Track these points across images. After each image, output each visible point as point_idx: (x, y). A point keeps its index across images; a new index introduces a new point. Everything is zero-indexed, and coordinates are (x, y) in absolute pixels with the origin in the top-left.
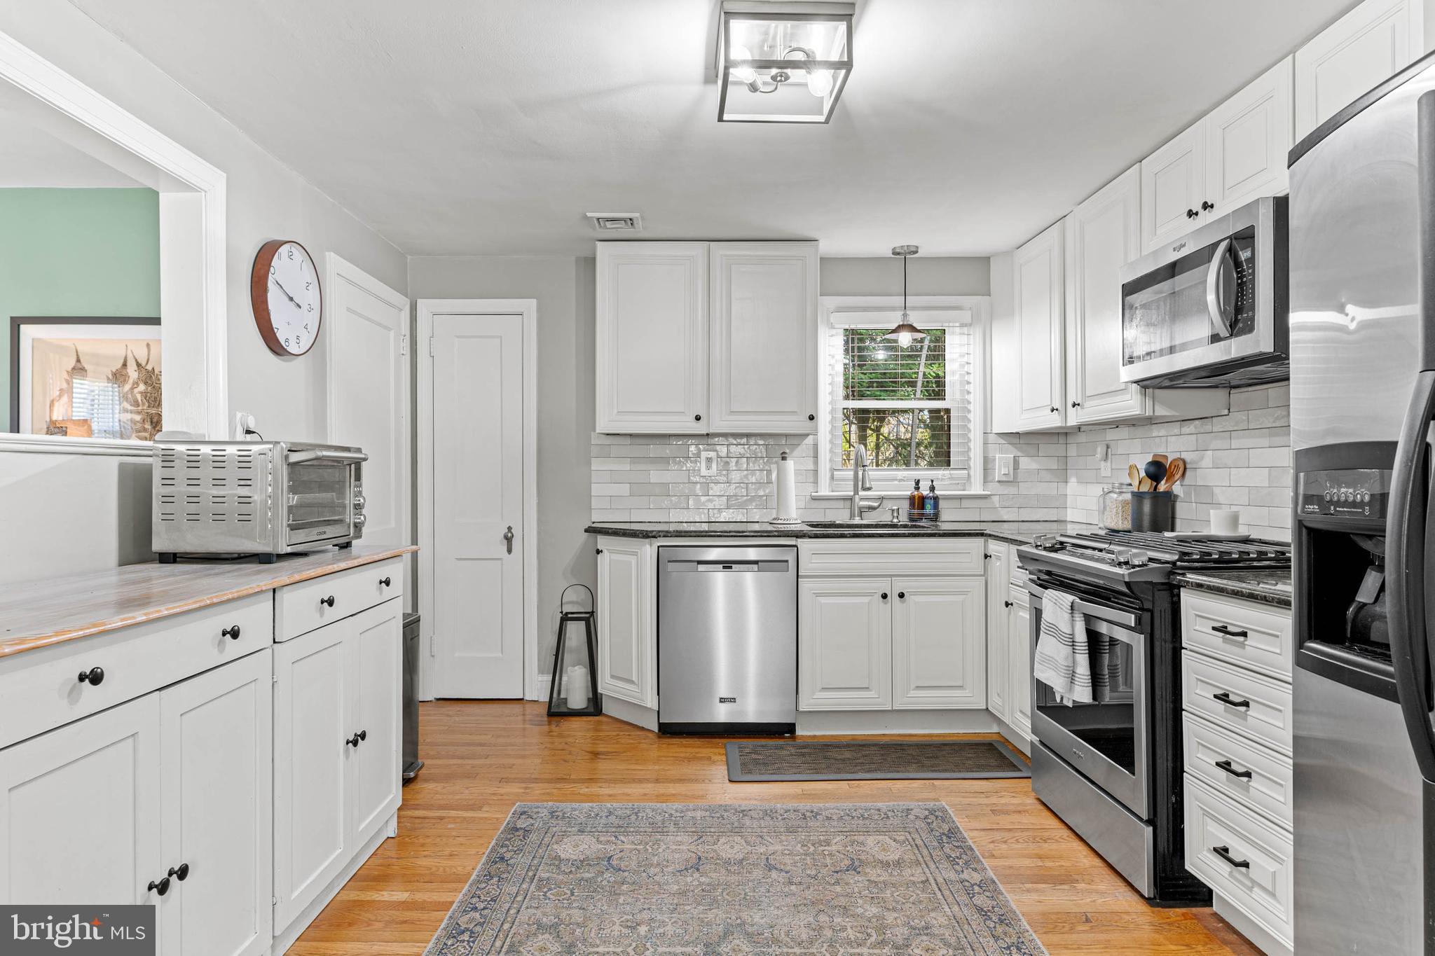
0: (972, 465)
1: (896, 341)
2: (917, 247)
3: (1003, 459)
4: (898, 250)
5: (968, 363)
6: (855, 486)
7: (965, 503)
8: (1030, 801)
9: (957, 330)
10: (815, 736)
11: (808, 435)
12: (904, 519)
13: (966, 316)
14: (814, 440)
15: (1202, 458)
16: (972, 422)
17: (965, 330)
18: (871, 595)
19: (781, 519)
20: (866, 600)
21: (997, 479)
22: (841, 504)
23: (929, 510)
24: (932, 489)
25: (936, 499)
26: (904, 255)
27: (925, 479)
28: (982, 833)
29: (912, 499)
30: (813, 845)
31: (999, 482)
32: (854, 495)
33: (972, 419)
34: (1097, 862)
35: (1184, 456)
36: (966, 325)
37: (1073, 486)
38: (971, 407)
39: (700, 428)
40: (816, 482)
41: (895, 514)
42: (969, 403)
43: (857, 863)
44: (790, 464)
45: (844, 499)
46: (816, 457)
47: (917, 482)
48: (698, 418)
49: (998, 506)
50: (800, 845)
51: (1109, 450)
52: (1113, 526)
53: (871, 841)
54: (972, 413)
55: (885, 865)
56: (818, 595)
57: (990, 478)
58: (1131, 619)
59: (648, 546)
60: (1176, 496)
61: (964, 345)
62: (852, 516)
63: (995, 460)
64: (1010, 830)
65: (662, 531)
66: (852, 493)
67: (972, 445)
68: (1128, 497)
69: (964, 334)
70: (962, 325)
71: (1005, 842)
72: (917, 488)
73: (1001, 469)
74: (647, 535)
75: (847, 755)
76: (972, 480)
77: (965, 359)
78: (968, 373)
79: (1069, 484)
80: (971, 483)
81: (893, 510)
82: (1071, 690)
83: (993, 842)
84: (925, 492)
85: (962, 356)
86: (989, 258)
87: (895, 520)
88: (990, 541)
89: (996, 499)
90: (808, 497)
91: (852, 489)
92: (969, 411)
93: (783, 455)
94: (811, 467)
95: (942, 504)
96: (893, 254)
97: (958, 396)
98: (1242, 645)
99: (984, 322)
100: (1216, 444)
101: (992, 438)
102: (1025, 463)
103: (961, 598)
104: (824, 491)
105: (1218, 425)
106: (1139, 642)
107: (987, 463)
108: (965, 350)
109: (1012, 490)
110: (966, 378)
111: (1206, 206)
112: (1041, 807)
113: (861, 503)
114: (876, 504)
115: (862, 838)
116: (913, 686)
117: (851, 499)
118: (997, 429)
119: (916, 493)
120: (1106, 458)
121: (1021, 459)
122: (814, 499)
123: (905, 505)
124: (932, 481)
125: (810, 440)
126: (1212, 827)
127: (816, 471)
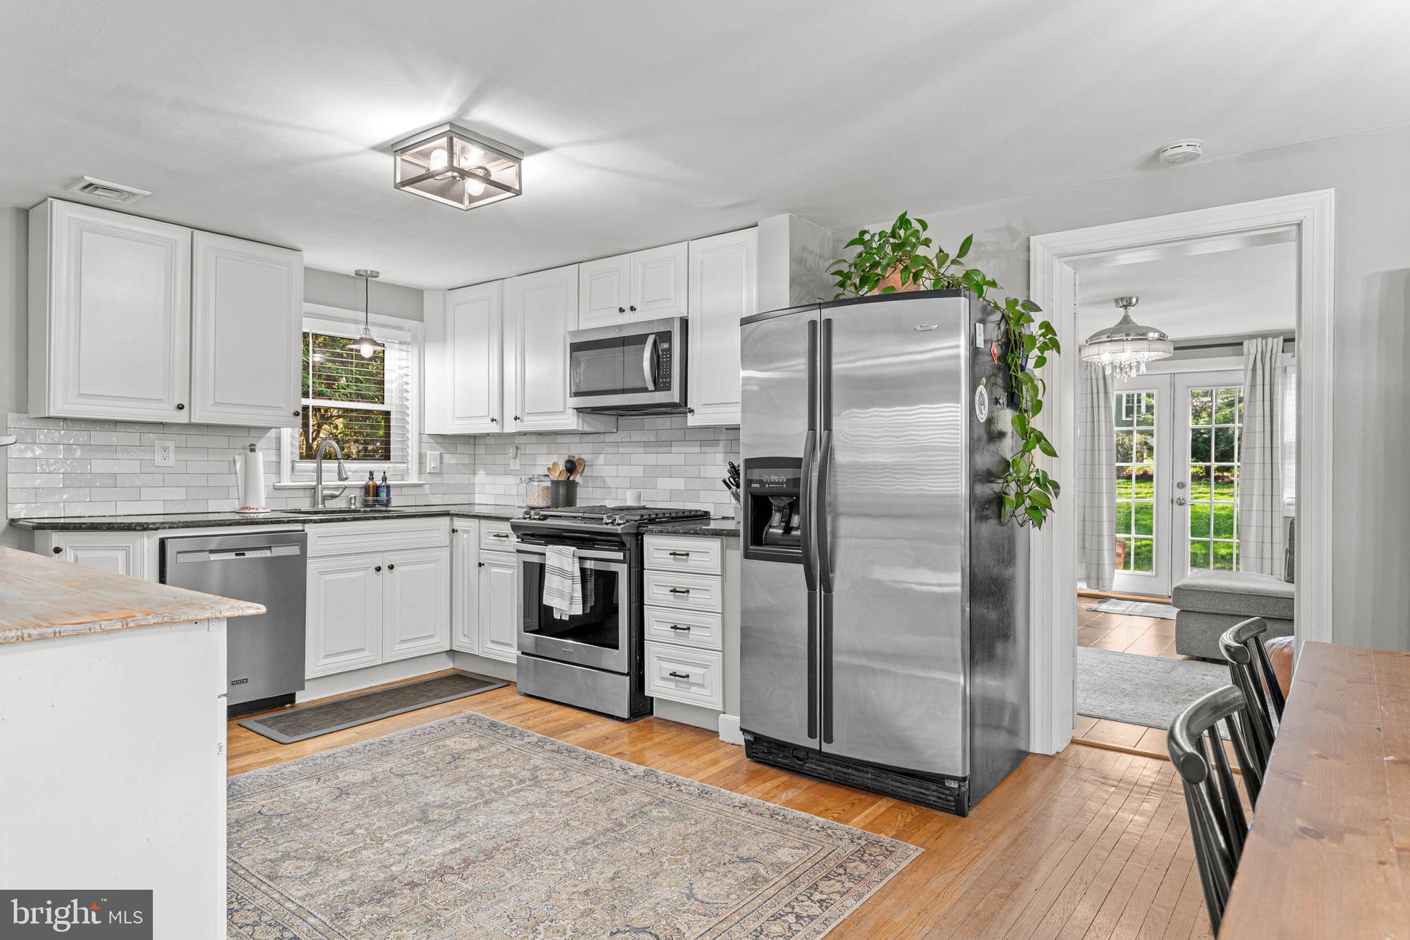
0: (410, 459)
1: (359, 351)
2: (378, 273)
3: (432, 455)
4: (361, 273)
5: (407, 375)
6: (318, 477)
7: (405, 491)
8: (519, 698)
9: (397, 346)
10: (313, 701)
11: (271, 428)
12: (357, 505)
13: (407, 336)
14: (276, 432)
15: (597, 459)
16: (410, 424)
17: (404, 347)
18: (366, 569)
19: (253, 509)
20: (362, 573)
21: (428, 472)
22: (301, 493)
23: (383, 495)
24: (384, 479)
25: (388, 487)
26: (366, 277)
27: (378, 471)
28: (510, 720)
29: (366, 489)
30: (413, 756)
31: (429, 473)
32: (318, 484)
33: (409, 421)
34: (585, 714)
35: (582, 457)
36: (405, 343)
37: (481, 477)
38: (409, 412)
39: (182, 417)
40: (279, 473)
41: (353, 501)
42: (408, 408)
43: (456, 755)
44: (260, 456)
45: (305, 488)
46: (279, 449)
47: (371, 473)
48: (181, 407)
49: (428, 493)
50: (404, 760)
51: (519, 451)
52: (535, 504)
53: (448, 742)
54: (410, 417)
55: (475, 750)
56: (322, 573)
57: (423, 471)
58: (620, 556)
59: (146, 539)
60: (578, 483)
61: (402, 359)
62: (315, 503)
63: (426, 456)
64: (524, 714)
65: (166, 523)
66: (315, 483)
67: (409, 443)
68: (549, 484)
69: (403, 350)
70: (400, 343)
71: (528, 720)
72: (371, 478)
73: (430, 465)
74: (144, 527)
75: (362, 705)
76: (410, 471)
77: (404, 371)
78: (407, 384)
79: (477, 476)
80: (408, 474)
81: (351, 498)
82: (570, 608)
83: (521, 722)
84: (379, 482)
85: (402, 368)
86: (422, 291)
87: (353, 507)
88: (455, 519)
89: (427, 487)
90: (271, 487)
91: (315, 479)
92: (408, 415)
93: (253, 447)
94: (274, 458)
95: (392, 490)
96: (356, 274)
97: (396, 401)
98: (687, 560)
99: (419, 342)
100: (610, 450)
101: (425, 438)
102: (448, 459)
103: (432, 565)
104: (286, 482)
105: (609, 438)
106: (624, 568)
107: (421, 457)
108: (404, 363)
109: (437, 480)
110: (405, 387)
111: (632, 309)
112: (529, 699)
113: (324, 492)
114: (337, 493)
115: (441, 743)
116: (398, 641)
117: (314, 489)
118: (429, 430)
119: (371, 483)
120: (515, 458)
121: (445, 456)
122: (276, 489)
123: (358, 494)
124: (384, 473)
125: (272, 433)
126: (664, 665)
127: (279, 463)
